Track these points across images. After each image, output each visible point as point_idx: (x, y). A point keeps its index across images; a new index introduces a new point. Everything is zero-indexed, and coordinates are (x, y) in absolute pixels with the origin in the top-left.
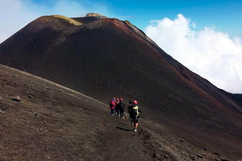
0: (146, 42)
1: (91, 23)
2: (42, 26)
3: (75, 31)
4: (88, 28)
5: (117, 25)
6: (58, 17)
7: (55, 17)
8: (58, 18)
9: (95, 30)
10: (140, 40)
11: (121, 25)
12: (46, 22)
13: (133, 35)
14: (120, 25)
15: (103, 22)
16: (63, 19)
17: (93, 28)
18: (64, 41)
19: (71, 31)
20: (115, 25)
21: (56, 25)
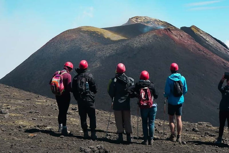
0: (225, 62)
1: (137, 39)
2: (67, 46)
3: (113, 52)
4: (132, 46)
5: (176, 38)
6: (87, 29)
7: (83, 31)
8: (87, 31)
9: (143, 48)
10: (214, 58)
11: (183, 37)
12: (73, 40)
13: (202, 52)
14: (181, 37)
15: (155, 35)
16: (94, 32)
17: (139, 45)
18: (98, 67)
19: (108, 51)
20: (173, 39)
21: (86, 44)
